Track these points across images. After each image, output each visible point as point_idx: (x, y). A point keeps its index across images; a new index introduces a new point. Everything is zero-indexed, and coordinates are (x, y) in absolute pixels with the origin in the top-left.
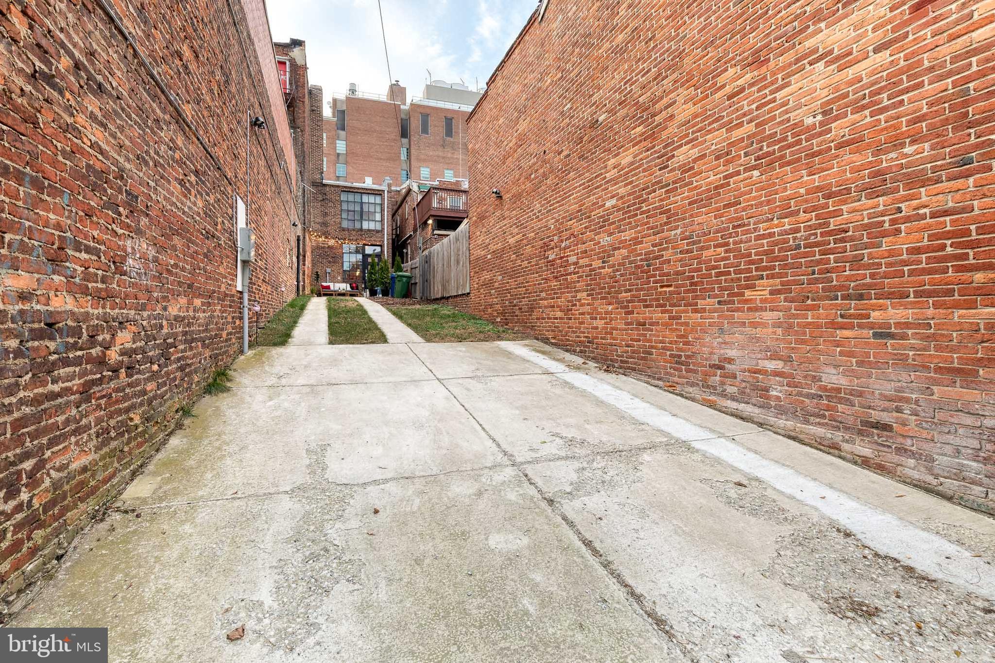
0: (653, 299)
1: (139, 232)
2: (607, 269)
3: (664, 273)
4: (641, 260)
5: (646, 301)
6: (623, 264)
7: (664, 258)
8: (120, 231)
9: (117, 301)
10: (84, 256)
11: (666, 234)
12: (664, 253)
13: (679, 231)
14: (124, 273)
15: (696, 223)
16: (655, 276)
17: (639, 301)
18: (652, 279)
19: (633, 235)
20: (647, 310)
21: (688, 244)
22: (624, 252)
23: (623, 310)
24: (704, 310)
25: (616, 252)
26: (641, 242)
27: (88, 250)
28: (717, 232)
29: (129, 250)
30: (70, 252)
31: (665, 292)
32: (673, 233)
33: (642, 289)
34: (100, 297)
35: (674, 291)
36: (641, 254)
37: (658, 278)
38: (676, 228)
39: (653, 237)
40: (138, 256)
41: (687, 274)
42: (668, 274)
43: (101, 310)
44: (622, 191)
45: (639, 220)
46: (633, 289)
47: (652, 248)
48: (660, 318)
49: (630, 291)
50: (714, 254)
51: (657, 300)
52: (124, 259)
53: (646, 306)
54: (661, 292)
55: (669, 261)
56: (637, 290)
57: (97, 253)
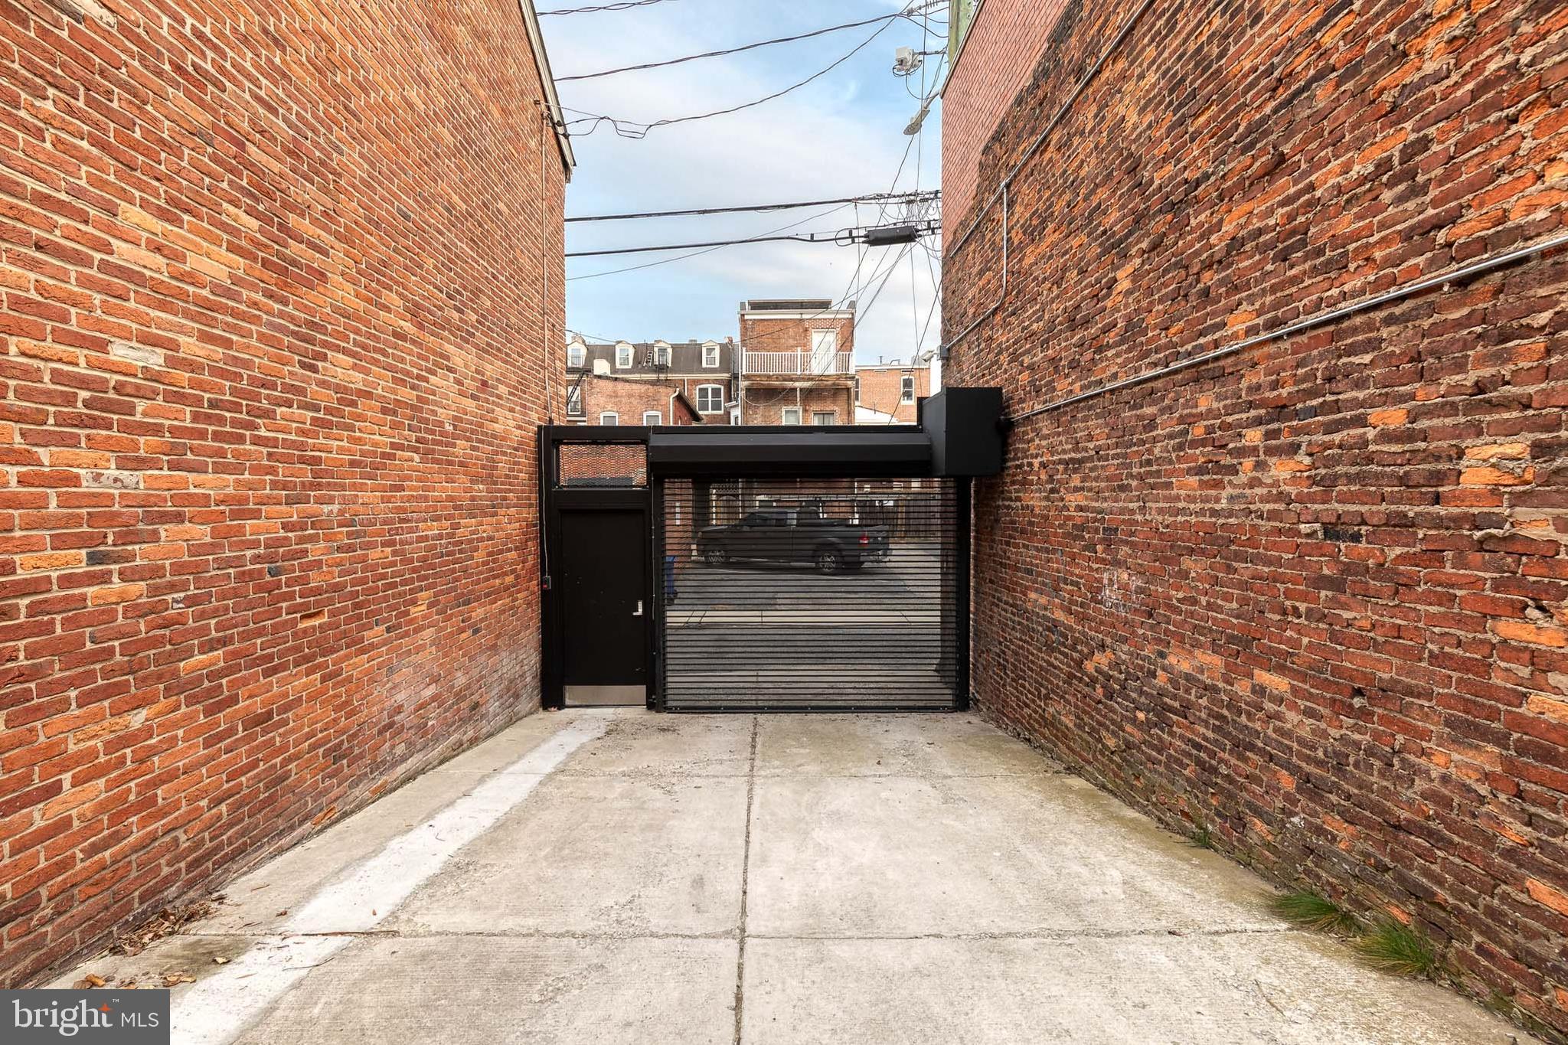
0: (288, 649)
1: (1117, 563)
2: (117, 584)
3: (311, 589)
4: (257, 559)
5: (270, 658)
6: (197, 570)
7: (311, 558)
8: (1095, 566)
9: (1093, 624)
10: (1069, 587)
11: (311, 507)
12: (309, 546)
13: (335, 508)
14: (1100, 602)
15: (361, 501)
16: (291, 596)
17: (254, 663)
18: (284, 605)
19: (230, 491)
20: (274, 679)
21: (349, 535)
22: (202, 533)
23: (199, 707)
24: (373, 646)
25: (163, 530)
26: (256, 515)
27: (1072, 583)
28: (385, 522)
29: (1106, 581)
30: (1062, 585)
31: (313, 627)
32: (326, 508)
33: (260, 632)
34: (1083, 618)
35: (330, 623)
36: (255, 544)
37: (298, 600)
38: (331, 501)
39: (284, 508)
40: (1116, 586)
41: (349, 589)
42: (317, 591)
43: (1081, 628)
44: (190, 346)
45: (248, 455)
46: (232, 636)
47: (282, 533)
48: (305, 687)
49: (223, 642)
50: (382, 555)
51: (297, 649)
52: (1099, 590)
53: (268, 673)
54: (305, 631)
55: (318, 564)
56: (245, 637)
57: (1077, 584)
